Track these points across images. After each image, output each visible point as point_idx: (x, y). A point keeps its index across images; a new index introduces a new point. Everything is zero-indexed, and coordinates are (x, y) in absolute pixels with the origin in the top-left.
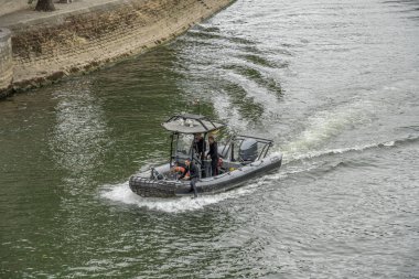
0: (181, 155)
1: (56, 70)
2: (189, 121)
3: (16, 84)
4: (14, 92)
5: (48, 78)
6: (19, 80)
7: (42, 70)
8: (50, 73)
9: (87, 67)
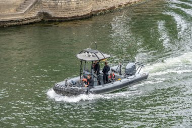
0: (86, 72)
1: (112, 5)
2: (90, 54)
3: (94, 11)
4: (93, 15)
5: (108, 9)
6: (95, 10)
7: (106, 5)
8: (109, 7)
9: (126, 5)
